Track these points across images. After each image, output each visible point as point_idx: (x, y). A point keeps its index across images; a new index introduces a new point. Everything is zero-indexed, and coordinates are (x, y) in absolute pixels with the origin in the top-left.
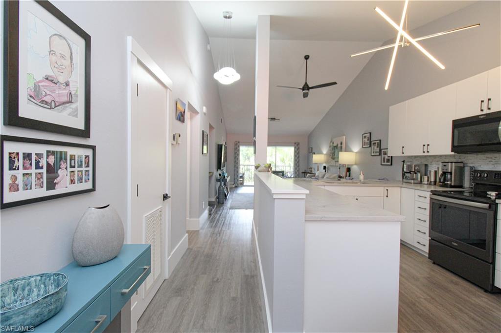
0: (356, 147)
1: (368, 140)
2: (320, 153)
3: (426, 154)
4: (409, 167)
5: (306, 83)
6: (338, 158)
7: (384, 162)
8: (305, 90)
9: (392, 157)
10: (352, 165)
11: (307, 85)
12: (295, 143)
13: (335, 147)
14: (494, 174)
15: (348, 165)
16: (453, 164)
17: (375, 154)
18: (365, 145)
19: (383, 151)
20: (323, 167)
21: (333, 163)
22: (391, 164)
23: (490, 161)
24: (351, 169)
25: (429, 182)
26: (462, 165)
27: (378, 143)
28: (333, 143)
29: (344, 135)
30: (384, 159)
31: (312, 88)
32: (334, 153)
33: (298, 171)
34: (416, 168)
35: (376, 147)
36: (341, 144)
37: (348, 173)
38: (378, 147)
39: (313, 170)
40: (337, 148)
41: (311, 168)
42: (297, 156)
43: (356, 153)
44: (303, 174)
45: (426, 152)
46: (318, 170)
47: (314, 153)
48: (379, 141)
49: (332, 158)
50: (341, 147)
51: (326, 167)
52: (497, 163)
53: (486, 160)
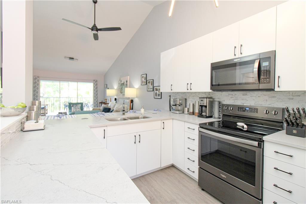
0: (137, 84)
1: (145, 79)
2: (112, 88)
3: (189, 91)
4: (175, 101)
5: (95, 24)
6: (124, 92)
7: (156, 96)
8: (94, 30)
9: (161, 93)
10: (134, 98)
11: (96, 27)
12: (94, 81)
13: (122, 84)
14: (238, 107)
15: (132, 98)
16: (208, 99)
17: (150, 90)
18: (143, 83)
19: (155, 87)
20: (114, 99)
21: (121, 95)
22: (161, 98)
23: (231, 97)
24: (134, 101)
25: (189, 112)
26: (211, 100)
27: (152, 82)
28: (121, 81)
29: (129, 76)
30: (156, 94)
31: (100, 30)
32: (122, 89)
33: (97, 101)
34: (180, 102)
35: (150, 85)
36: (127, 82)
37: (132, 104)
38: (151, 85)
39: (107, 101)
40: (124, 85)
41: (107, 99)
42: (96, 90)
43: (137, 89)
44: (101, 104)
45: (189, 89)
46: (111, 101)
47: (108, 88)
48: (152, 81)
49: (120, 92)
50: (127, 84)
51: (117, 99)
52: (236, 99)
53: (228, 96)
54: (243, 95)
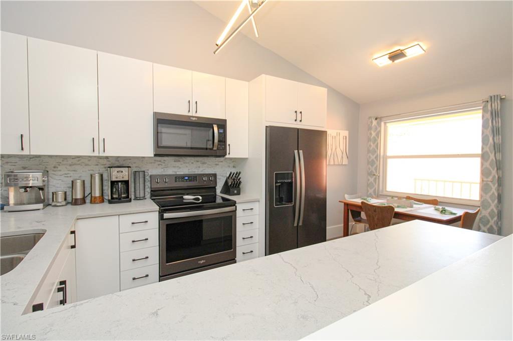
14: (174, 177)
16: (130, 168)
52: (166, 167)
53: (154, 163)
54: (175, 161)
